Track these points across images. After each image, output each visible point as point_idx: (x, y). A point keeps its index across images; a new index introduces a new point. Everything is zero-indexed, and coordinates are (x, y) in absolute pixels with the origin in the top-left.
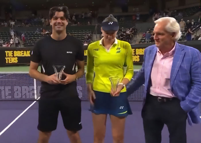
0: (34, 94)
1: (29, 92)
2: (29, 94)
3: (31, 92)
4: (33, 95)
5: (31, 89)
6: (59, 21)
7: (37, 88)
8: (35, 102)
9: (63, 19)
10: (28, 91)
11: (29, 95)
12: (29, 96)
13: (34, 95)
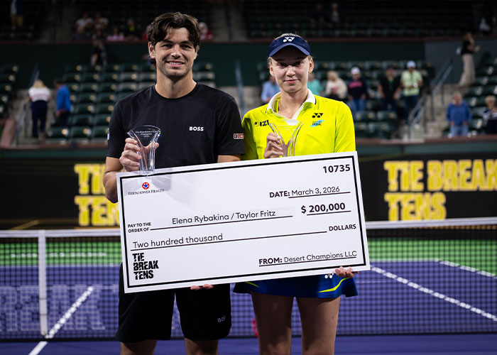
0: (38, 313)
1: (16, 308)
2: (19, 314)
3: (27, 308)
4: (33, 319)
5: (27, 298)
6: (176, 51)
7: (49, 292)
8: (42, 344)
9: (186, 46)
10: (15, 303)
11: (19, 319)
12: (19, 325)
13: (38, 319)
